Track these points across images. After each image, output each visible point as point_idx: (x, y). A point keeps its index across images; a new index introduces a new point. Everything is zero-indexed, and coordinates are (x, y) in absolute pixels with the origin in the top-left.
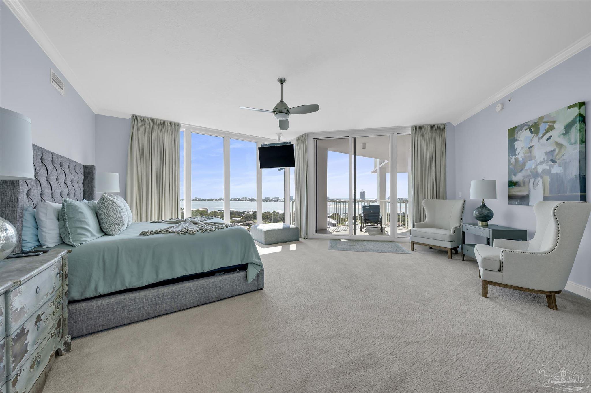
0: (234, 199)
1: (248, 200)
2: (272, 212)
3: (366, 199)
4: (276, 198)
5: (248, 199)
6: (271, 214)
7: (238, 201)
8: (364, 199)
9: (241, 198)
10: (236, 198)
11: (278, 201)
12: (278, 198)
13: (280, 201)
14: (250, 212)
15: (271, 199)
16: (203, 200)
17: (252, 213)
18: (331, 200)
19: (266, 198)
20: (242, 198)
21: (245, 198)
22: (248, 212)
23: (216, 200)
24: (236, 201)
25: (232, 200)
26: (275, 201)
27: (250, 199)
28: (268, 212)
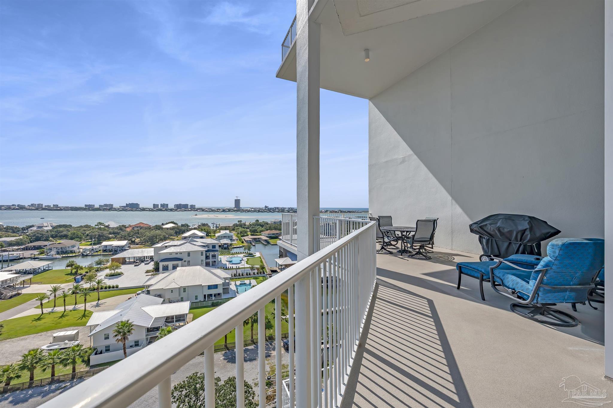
1: (45, 209)
2: (96, 225)
3: (241, 208)
4: (106, 205)
5: (45, 206)
6: (93, 228)
7: (17, 209)
8: (239, 207)
10: (13, 205)
11: (109, 210)
12: (112, 205)
13: (113, 210)
14: (47, 226)
15: (97, 206)
17: (51, 228)
18: (197, 209)
19: (86, 205)
20: (29, 206)
21: (39, 205)
22: (39, 227)
26: (104, 210)
27: (48, 206)
28: (87, 225)
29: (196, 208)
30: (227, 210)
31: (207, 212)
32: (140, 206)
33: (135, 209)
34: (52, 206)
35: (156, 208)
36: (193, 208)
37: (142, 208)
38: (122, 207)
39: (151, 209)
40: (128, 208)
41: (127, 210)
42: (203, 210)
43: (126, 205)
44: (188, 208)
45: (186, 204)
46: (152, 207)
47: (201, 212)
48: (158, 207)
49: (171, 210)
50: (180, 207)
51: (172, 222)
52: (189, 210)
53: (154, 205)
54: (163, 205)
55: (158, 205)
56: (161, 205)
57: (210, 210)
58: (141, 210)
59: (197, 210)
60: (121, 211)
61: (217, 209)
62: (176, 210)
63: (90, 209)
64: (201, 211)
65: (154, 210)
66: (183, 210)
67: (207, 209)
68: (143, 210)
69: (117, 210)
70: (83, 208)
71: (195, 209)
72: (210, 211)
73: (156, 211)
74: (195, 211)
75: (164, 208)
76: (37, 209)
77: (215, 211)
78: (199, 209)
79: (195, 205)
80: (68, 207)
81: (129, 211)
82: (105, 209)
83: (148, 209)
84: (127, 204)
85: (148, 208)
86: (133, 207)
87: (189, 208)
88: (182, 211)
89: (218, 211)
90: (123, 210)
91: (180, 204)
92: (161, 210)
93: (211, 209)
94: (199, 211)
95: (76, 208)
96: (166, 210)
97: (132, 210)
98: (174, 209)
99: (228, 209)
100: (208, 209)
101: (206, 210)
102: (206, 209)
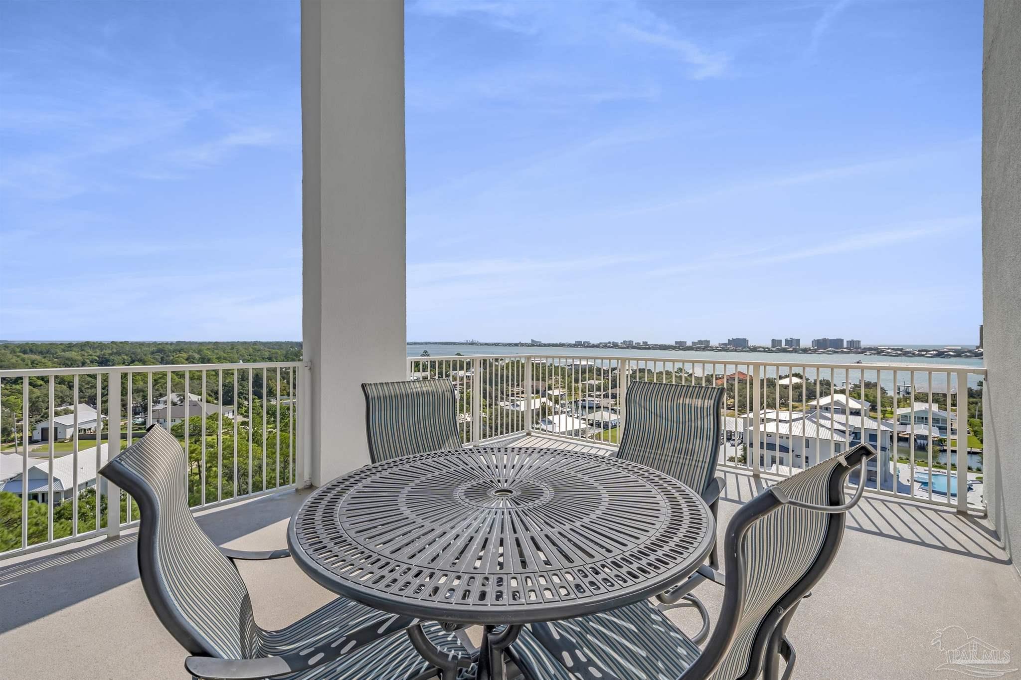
0: (605, 343)
1: (634, 347)
4: (700, 342)
5: (636, 344)
7: (612, 347)
9: (619, 341)
10: (609, 343)
11: (704, 349)
13: (710, 350)
15: (689, 344)
16: (545, 345)
18: (864, 349)
19: (676, 343)
20: (621, 343)
21: (630, 341)
23: (570, 345)
24: (609, 347)
25: (601, 345)
27: (638, 344)
29: (863, 347)
30: (951, 353)
31: (891, 356)
32: (751, 344)
33: (740, 348)
34: (642, 344)
35: (776, 347)
36: (854, 347)
37: (753, 346)
38: (723, 344)
39: (767, 348)
40: (731, 347)
41: (728, 349)
42: (878, 352)
43: (727, 342)
44: (842, 347)
45: (837, 340)
46: (769, 344)
47: (872, 356)
48: (781, 346)
49: (805, 351)
50: (823, 345)
51: (796, 374)
52: (843, 352)
53: (773, 340)
54: (789, 342)
55: (781, 341)
56: (786, 341)
57: (899, 352)
58: (751, 349)
59: (864, 351)
60: (720, 351)
61: (919, 351)
62: (815, 351)
63: (681, 347)
64: (874, 354)
65: (772, 350)
66: (830, 351)
67: (889, 351)
68: (754, 349)
69: (714, 349)
70: (673, 346)
71: (859, 350)
72: (899, 355)
73: (776, 352)
74: (860, 353)
75: (793, 346)
76: (627, 348)
77: (914, 354)
78: (870, 349)
79: (859, 342)
80: (657, 345)
81: (732, 351)
82: (699, 348)
83: (763, 348)
84: (729, 340)
85: (762, 346)
86: (739, 345)
87: (845, 345)
88: (828, 353)
89: (923, 355)
90: (723, 350)
91: (825, 340)
92: (784, 351)
93: (901, 350)
94: (868, 353)
95: (665, 345)
96: (795, 351)
97: (736, 351)
98: (810, 350)
99: (955, 351)
100: (892, 349)
101: (890, 353)
102: (888, 349)
